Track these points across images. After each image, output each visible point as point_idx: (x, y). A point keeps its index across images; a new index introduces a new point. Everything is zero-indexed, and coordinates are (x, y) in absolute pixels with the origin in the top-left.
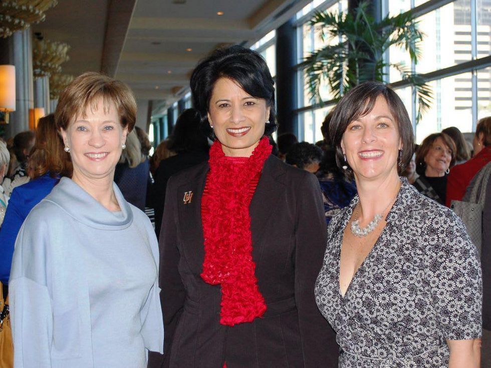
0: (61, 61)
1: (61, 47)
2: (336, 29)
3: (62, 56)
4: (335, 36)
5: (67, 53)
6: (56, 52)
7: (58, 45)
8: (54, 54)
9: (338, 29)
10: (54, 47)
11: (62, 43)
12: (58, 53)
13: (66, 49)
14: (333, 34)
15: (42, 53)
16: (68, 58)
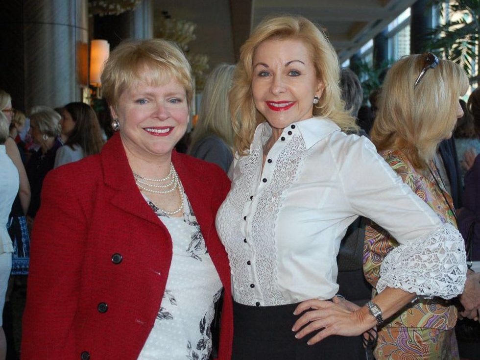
0: (188, 40)
1: (187, 26)
2: (457, 4)
3: (188, 34)
4: (455, 11)
5: (194, 32)
6: (181, 30)
7: (183, 24)
8: (180, 33)
9: (460, 4)
10: (179, 25)
11: (187, 22)
12: (184, 32)
13: (192, 28)
14: (454, 9)
15: (168, 31)
16: (194, 36)
